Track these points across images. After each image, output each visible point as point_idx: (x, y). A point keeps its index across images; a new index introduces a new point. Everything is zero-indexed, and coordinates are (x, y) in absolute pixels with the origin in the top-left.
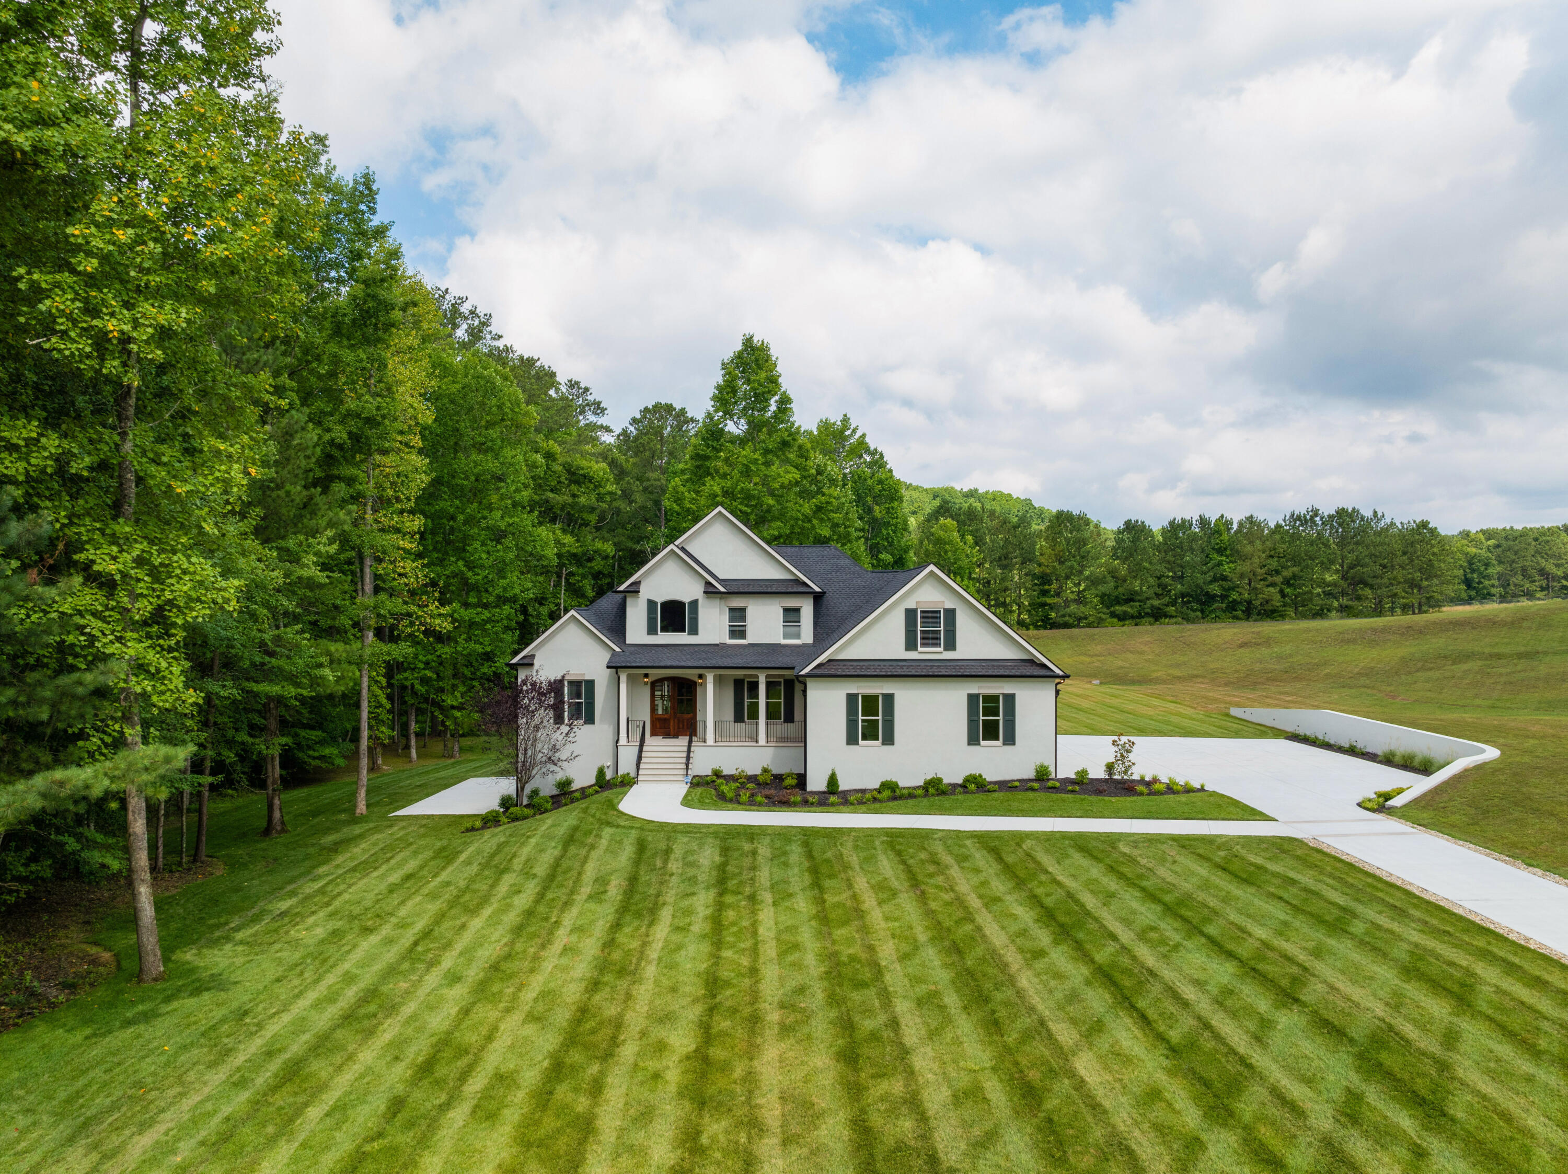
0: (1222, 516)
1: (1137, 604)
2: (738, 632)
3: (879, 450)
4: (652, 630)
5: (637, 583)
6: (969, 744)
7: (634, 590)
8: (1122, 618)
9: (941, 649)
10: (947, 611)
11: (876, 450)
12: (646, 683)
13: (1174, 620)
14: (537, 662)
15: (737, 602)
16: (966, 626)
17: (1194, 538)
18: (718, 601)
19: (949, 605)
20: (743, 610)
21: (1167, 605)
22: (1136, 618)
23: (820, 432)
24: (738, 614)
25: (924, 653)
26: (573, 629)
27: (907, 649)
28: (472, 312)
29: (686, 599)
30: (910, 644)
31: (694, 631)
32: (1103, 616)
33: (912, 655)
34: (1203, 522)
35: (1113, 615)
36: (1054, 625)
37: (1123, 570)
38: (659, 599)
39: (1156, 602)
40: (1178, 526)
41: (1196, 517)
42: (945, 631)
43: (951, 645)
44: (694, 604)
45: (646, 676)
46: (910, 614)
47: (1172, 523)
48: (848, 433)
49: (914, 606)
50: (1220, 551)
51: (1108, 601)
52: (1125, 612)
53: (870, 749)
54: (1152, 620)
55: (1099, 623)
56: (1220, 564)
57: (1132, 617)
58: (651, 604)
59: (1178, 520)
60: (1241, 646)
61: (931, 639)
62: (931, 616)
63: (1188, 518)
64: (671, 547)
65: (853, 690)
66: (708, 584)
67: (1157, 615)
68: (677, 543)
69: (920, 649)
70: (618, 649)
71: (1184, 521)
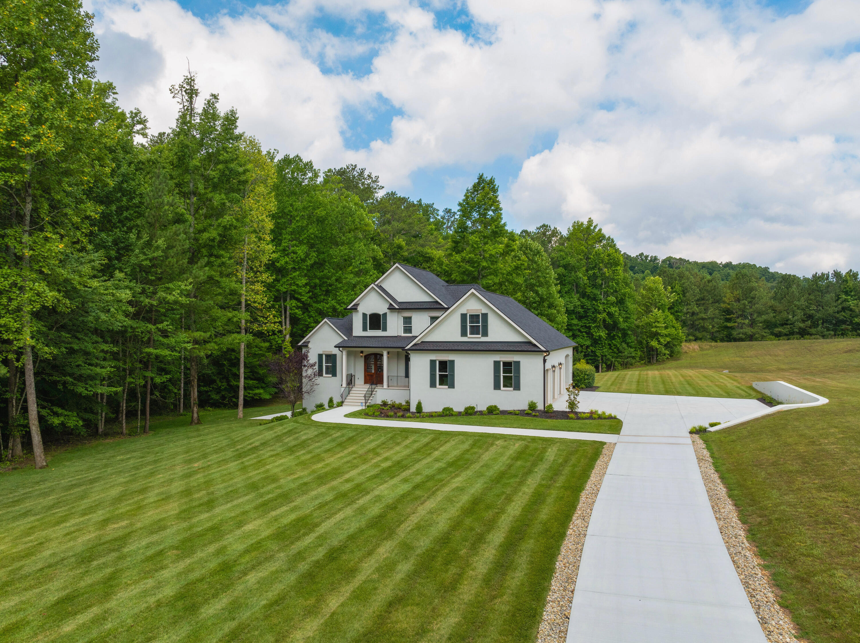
0: (851, 270)
1: (789, 326)
2: (408, 329)
3: (611, 237)
4: (365, 329)
5: (357, 305)
6: (495, 389)
7: (355, 308)
8: (778, 336)
9: (480, 336)
10: (483, 315)
11: (609, 237)
12: (362, 356)
13: (813, 337)
14: (310, 345)
15: (407, 314)
16: (494, 324)
17: (830, 285)
18: (396, 314)
19: (484, 311)
20: (410, 318)
21: (810, 328)
22: (789, 335)
23: (574, 229)
24: (408, 321)
25: (471, 338)
26: (326, 328)
27: (462, 336)
28: (369, 176)
29: (381, 313)
30: (464, 333)
31: (385, 329)
32: (765, 334)
33: (465, 339)
34: (837, 274)
35: (772, 334)
36: (735, 340)
37: (779, 307)
38: (368, 313)
39: (802, 325)
40: (819, 277)
41: (831, 272)
42: (482, 326)
43: (485, 334)
44: (385, 315)
45: (362, 352)
46: (464, 316)
47: (814, 276)
48: (592, 228)
49: (465, 312)
50: (847, 293)
51: (769, 325)
52: (780, 332)
53: (442, 390)
54: (798, 336)
55: (763, 338)
56: (846, 300)
57: (786, 335)
58: (364, 315)
59: (819, 273)
60: (846, 352)
61: (475, 331)
62: (474, 318)
63: (826, 272)
64: (373, 285)
65: (433, 358)
66: (391, 304)
67: (803, 333)
68: (376, 283)
69: (469, 335)
70: (346, 338)
71: (823, 274)
